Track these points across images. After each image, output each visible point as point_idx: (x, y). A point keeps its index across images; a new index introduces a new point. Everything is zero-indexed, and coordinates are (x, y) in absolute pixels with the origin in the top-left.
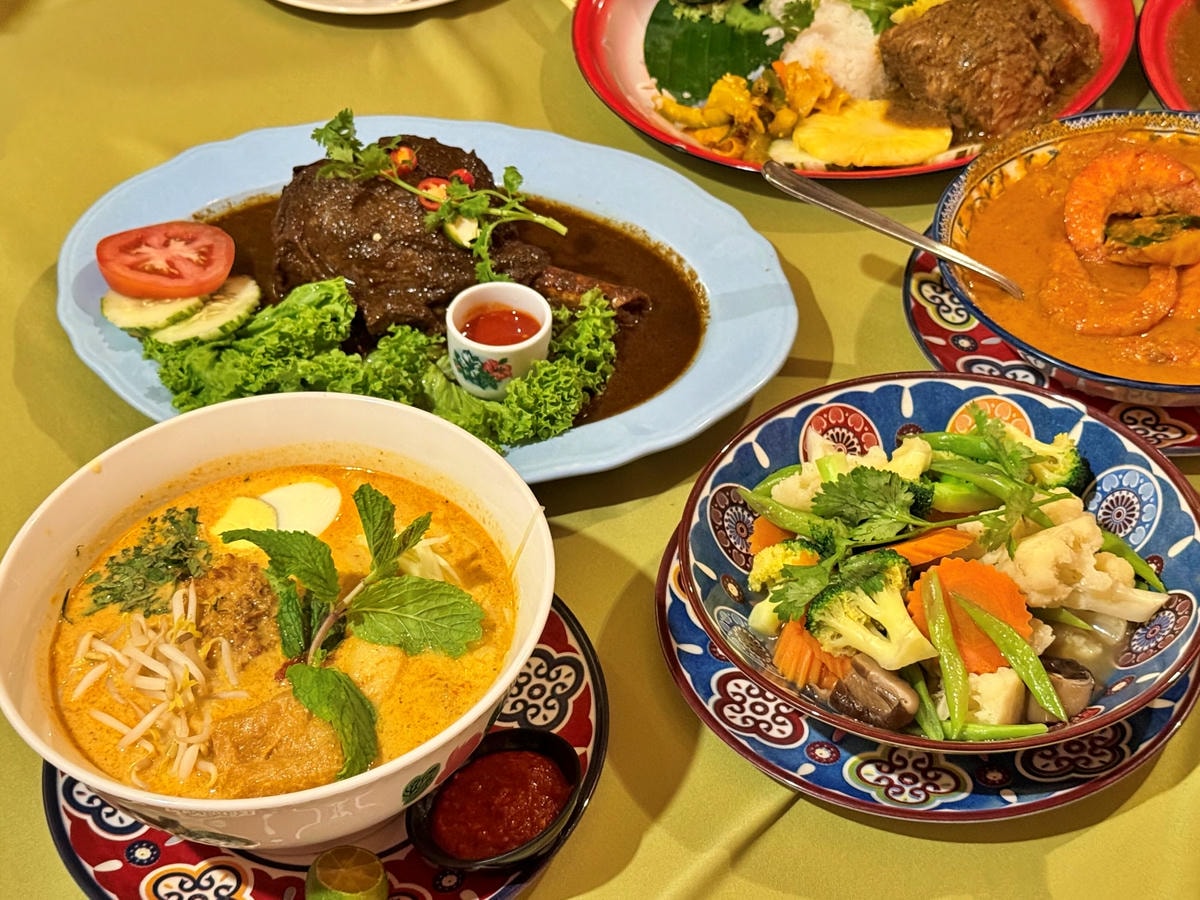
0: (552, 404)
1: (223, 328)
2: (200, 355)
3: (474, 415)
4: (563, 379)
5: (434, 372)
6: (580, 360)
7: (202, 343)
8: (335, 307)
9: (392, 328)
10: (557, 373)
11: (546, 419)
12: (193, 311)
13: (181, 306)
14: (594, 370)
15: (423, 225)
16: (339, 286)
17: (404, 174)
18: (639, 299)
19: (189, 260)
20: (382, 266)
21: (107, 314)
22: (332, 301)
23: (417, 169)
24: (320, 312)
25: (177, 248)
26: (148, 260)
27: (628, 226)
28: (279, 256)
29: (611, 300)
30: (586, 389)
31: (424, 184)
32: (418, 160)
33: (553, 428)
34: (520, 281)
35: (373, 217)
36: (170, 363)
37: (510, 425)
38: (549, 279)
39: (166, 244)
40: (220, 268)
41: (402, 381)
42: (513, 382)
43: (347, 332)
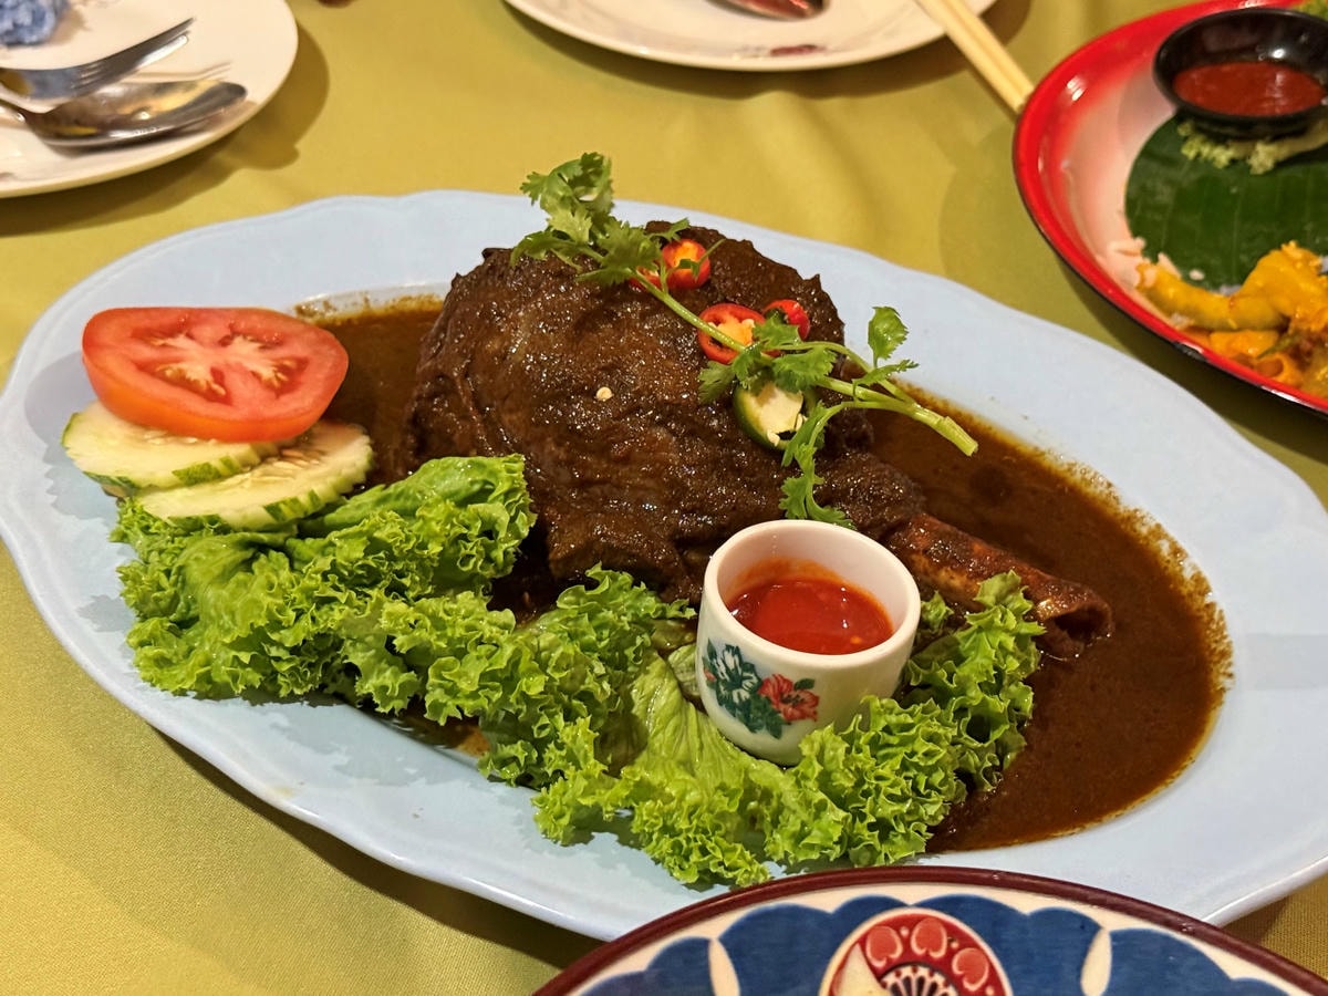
0: (891, 797)
1: (273, 509)
2: (211, 552)
3: (722, 787)
4: (922, 747)
5: (660, 676)
6: (961, 711)
7: (224, 530)
8: (496, 510)
9: (594, 572)
10: (913, 732)
11: (871, 827)
12: (232, 469)
13: (212, 454)
14: (983, 738)
15: (695, 386)
16: (510, 471)
17: (679, 288)
18: (1092, 611)
19: (255, 375)
20: (603, 451)
21: (69, 443)
22: (491, 498)
23: (707, 284)
24: (463, 515)
25: (244, 352)
26: (177, 360)
27: (1077, 469)
28: (419, 398)
29: (1036, 602)
30: (963, 775)
31: (712, 311)
32: (712, 266)
33: (884, 849)
34: (863, 530)
35: (605, 356)
36: (154, 557)
37: (793, 826)
38: (920, 536)
39: (225, 342)
40: (308, 400)
41: (590, 684)
42: (817, 735)
43: (506, 564)
